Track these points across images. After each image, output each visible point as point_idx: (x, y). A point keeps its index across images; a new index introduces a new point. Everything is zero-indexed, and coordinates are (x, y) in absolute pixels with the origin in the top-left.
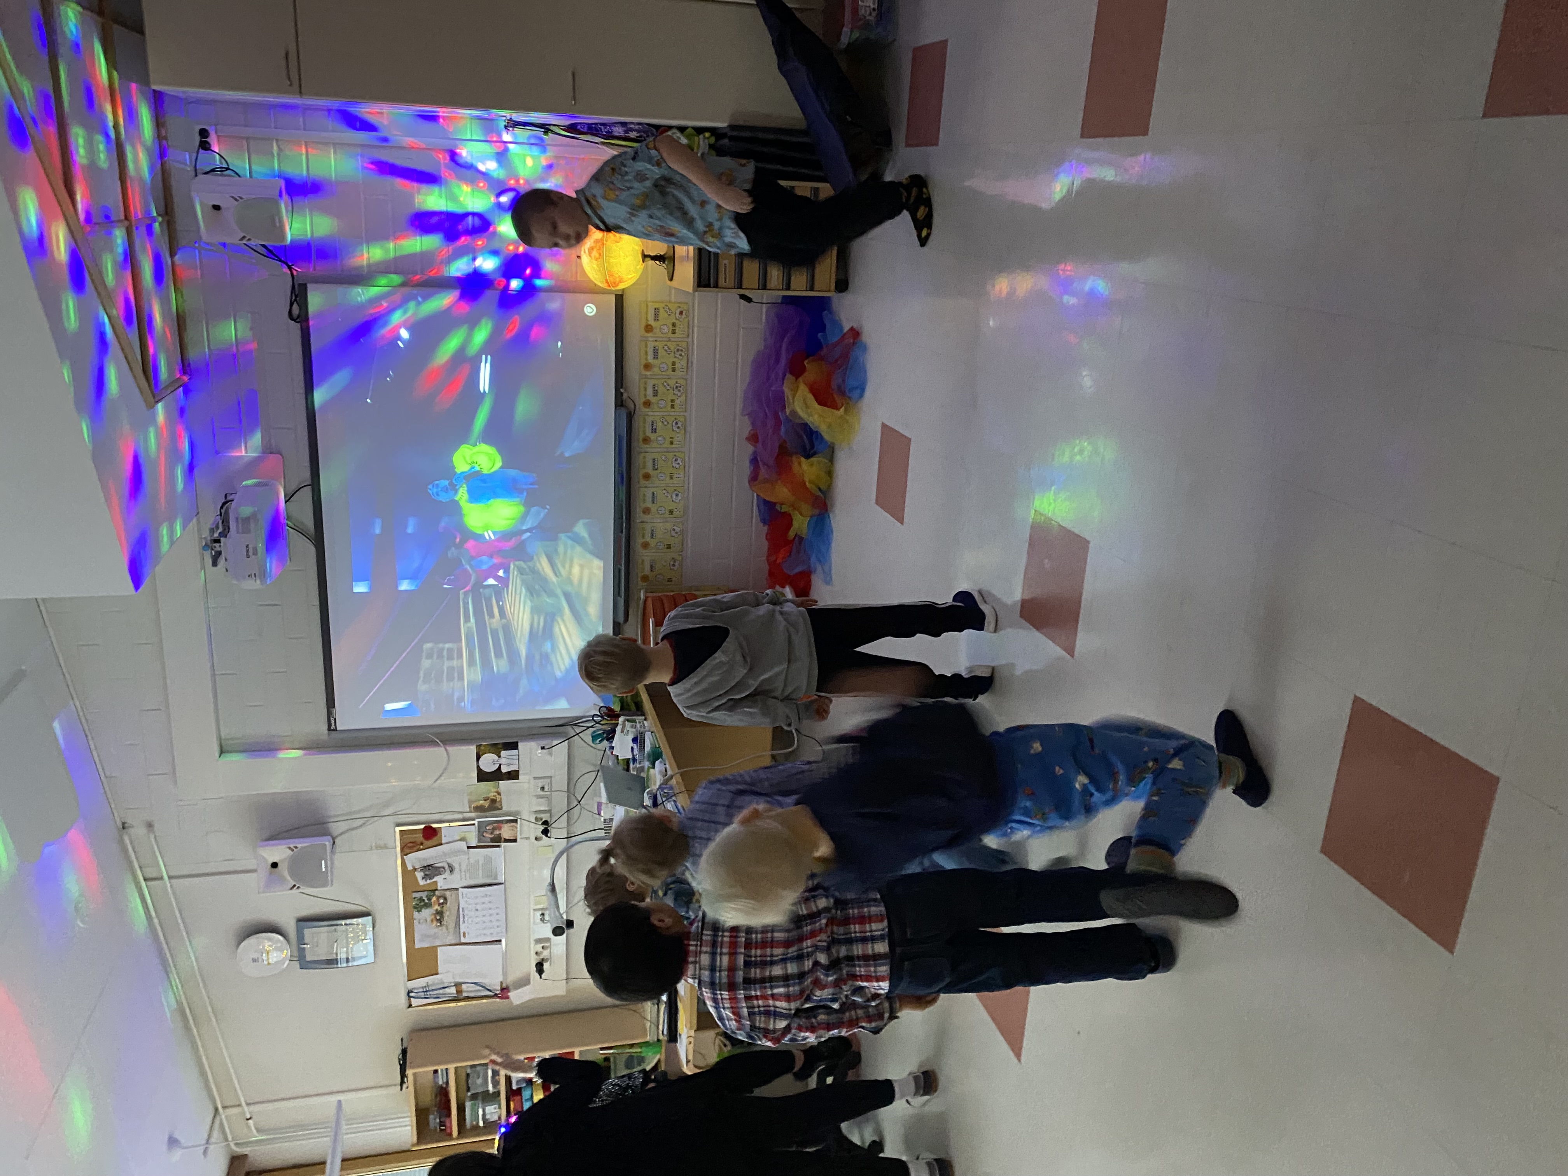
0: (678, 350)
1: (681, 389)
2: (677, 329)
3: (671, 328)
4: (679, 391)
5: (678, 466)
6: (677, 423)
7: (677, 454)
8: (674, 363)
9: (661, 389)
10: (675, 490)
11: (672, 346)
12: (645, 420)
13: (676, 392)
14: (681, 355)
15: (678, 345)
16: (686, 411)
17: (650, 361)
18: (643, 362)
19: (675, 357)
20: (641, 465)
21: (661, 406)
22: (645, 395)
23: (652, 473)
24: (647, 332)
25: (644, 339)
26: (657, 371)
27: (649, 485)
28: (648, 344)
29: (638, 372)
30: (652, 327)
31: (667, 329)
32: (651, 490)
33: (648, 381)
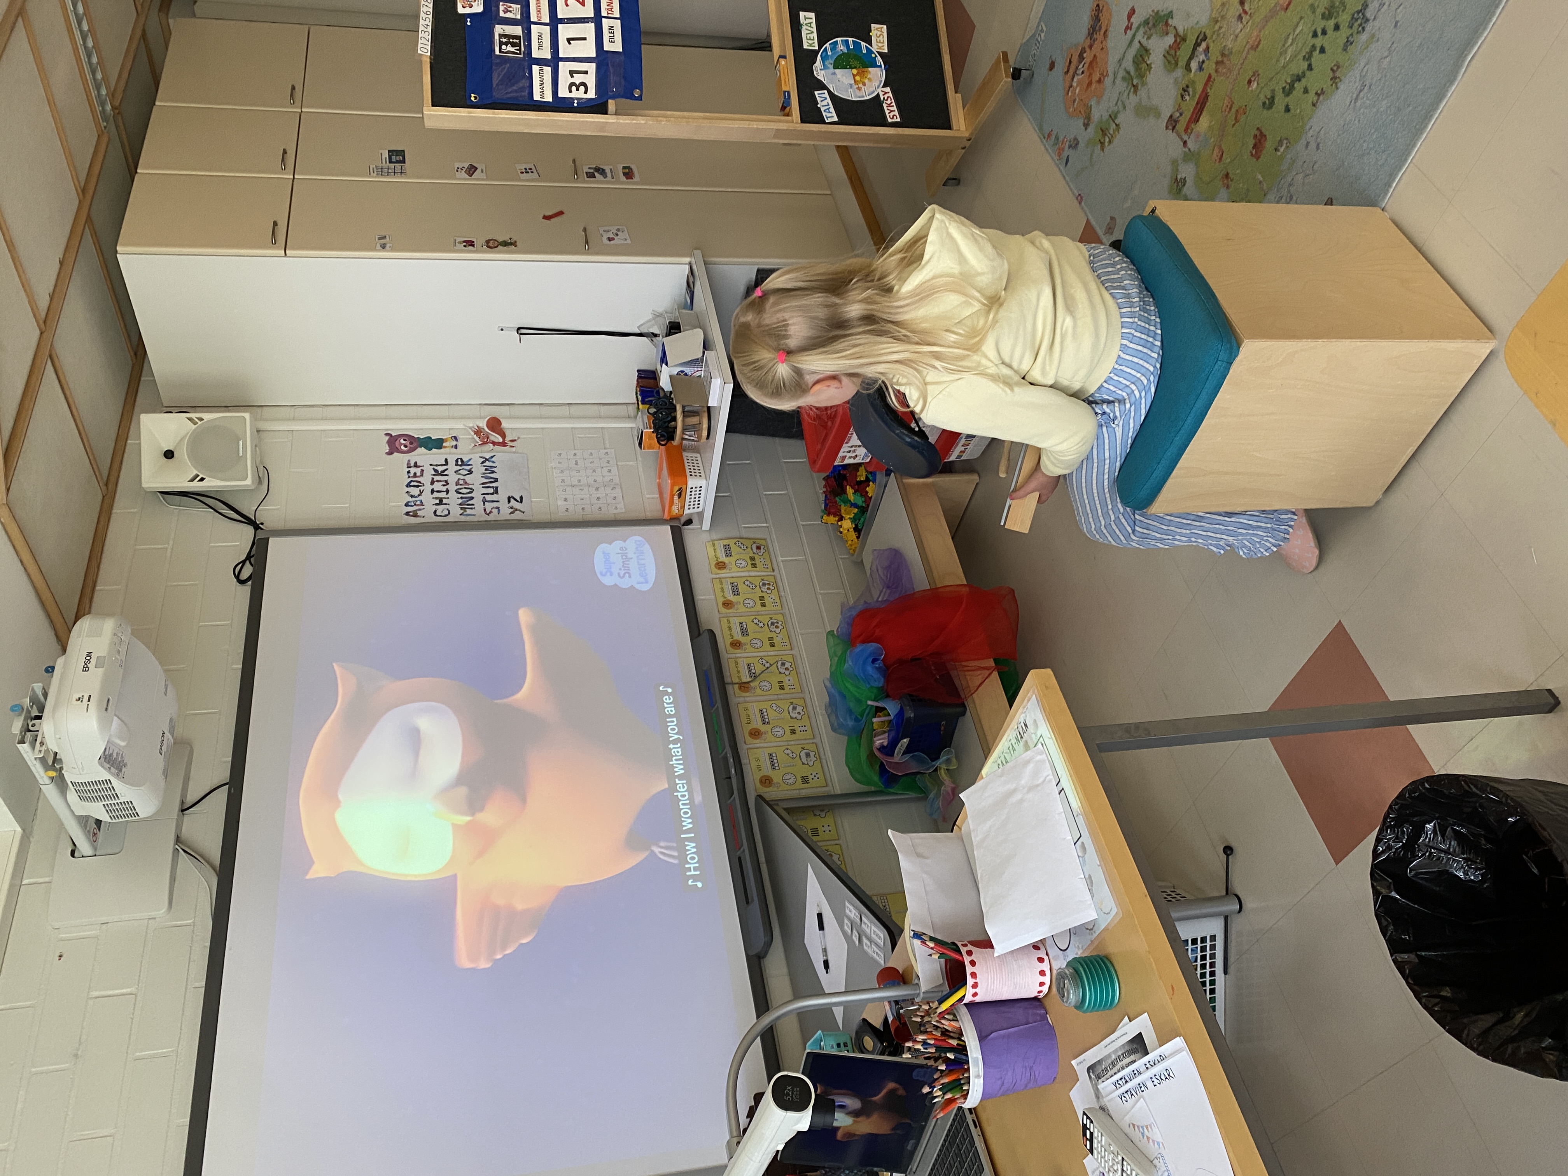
0: (764, 584)
1: (779, 625)
2: (757, 562)
3: (750, 563)
4: (777, 627)
5: (799, 717)
6: (783, 664)
7: (795, 701)
8: (762, 598)
9: (751, 627)
10: (803, 748)
11: (757, 581)
12: (738, 663)
13: (773, 628)
14: (768, 589)
15: (763, 580)
16: (791, 650)
17: (729, 598)
18: (721, 600)
19: (762, 591)
20: (744, 719)
21: (756, 646)
22: (731, 635)
23: (763, 728)
24: (720, 569)
25: (718, 576)
26: (741, 609)
27: (762, 745)
28: (724, 581)
29: (717, 612)
30: (724, 563)
31: (744, 564)
32: (767, 752)
33: (732, 619)
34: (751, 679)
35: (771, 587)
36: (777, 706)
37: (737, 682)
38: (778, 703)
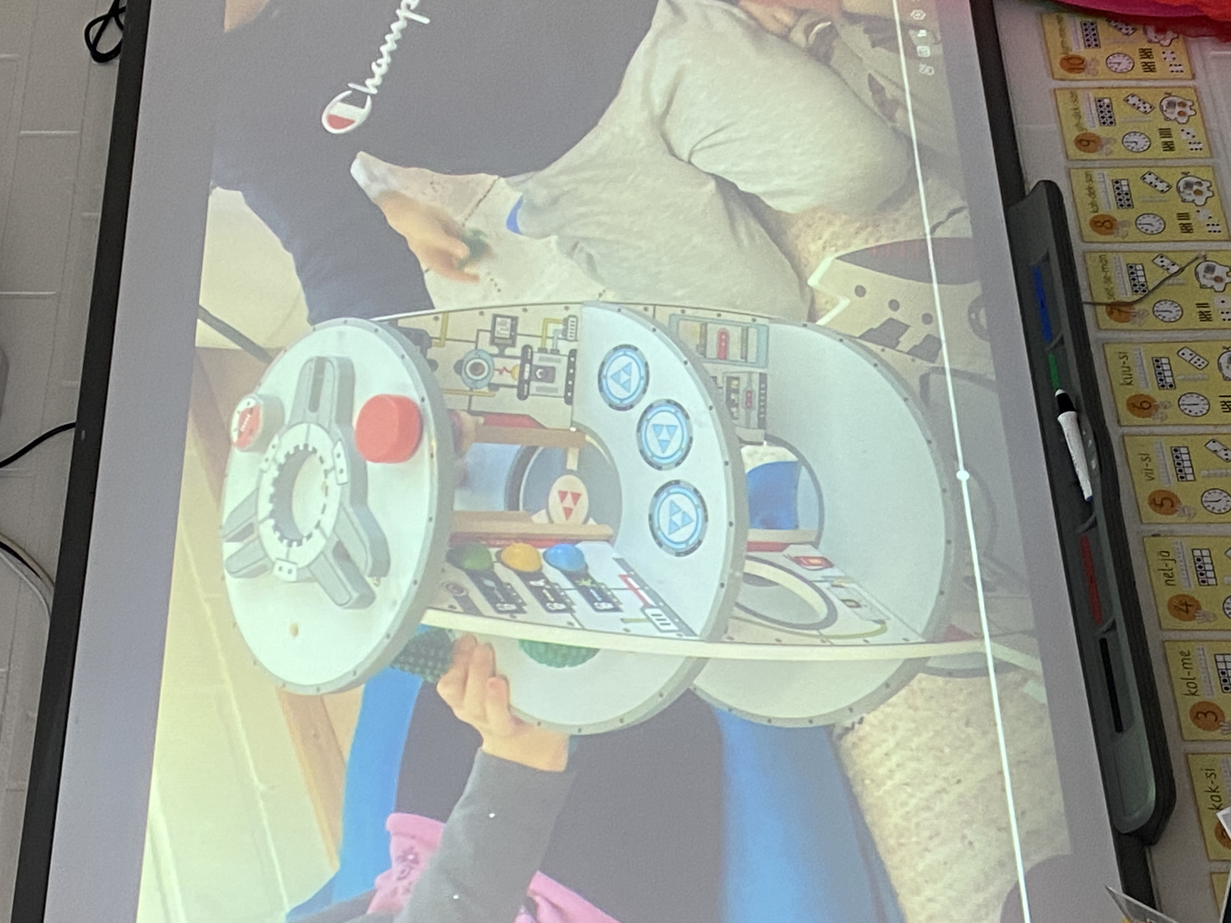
0: (1171, 105)
1: (1203, 188)
2: (1156, 60)
3: (1139, 62)
4: (1198, 193)
8: (1165, 133)
9: (1138, 191)
11: (1154, 98)
12: (1106, 262)
13: (1189, 195)
14: (1181, 114)
15: (1170, 95)
17: (1091, 130)
18: (1072, 134)
19: (1167, 119)
20: (1118, 378)
21: (1150, 228)
22: (1093, 204)
23: (1159, 396)
24: (1071, 70)
25: (1066, 85)
26: (1118, 151)
27: (1156, 430)
28: (1080, 93)
29: (1062, 157)
30: (1083, 61)
31: (1125, 64)
32: (1167, 445)
33: (1096, 174)
34: (1136, 297)
35: (1187, 110)
36: (1194, 353)
37: (1106, 300)
38: (1195, 346)
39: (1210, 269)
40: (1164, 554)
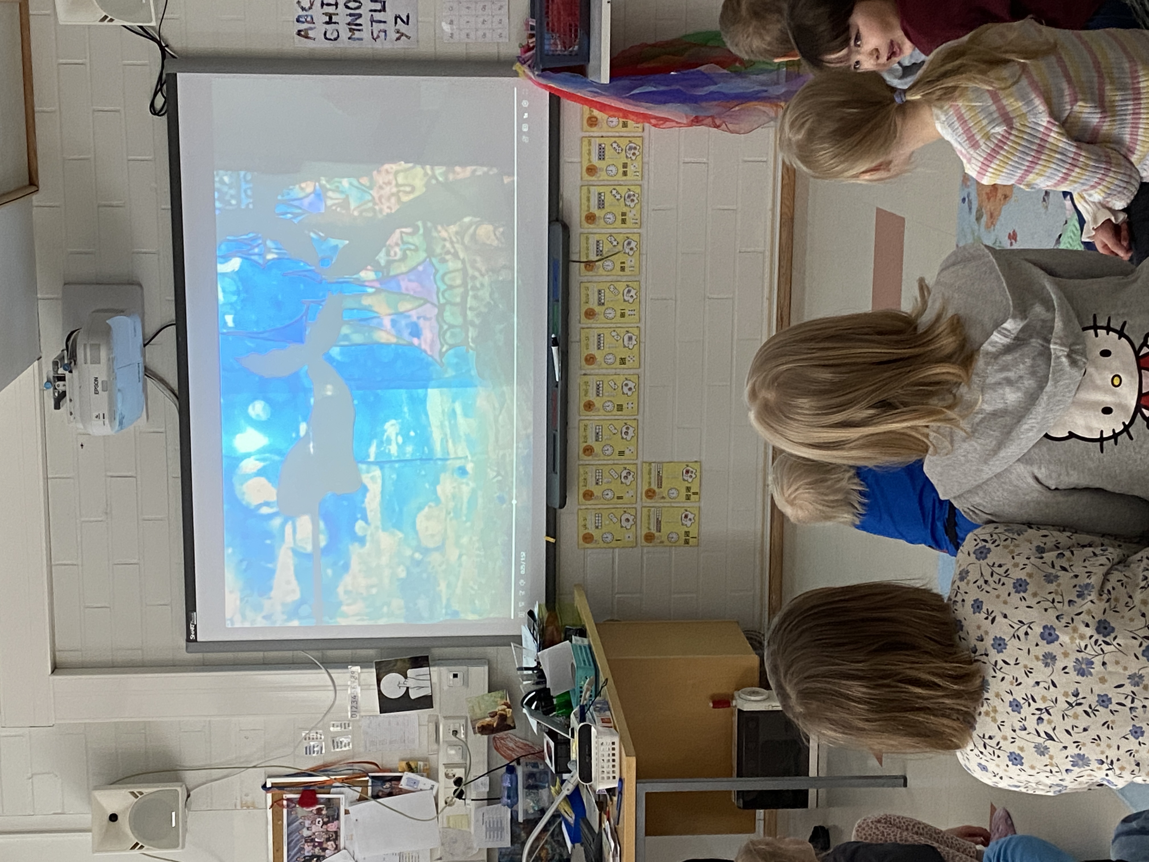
0: (631, 148)
1: (635, 198)
2: (629, 120)
3: (621, 121)
4: (633, 200)
5: (631, 300)
7: (631, 284)
8: (625, 166)
9: (608, 199)
10: (628, 332)
11: (624, 143)
12: (587, 239)
13: (628, 202)
14: (634, 154)
15: (630, 142)
16: (640, 227)
17: (594, 163)
18: (585, 165)
19: (627, 157)
20: (583, 299)
21: (609, 220)
22: (587, 207)
23: (597, 309)
24: (591, 125)
25: (587, 134)
26: (603, 175)
27: (593, 326)
28: (592, 140)
29: (579, 178)
30: (597, 120)
31: (615, 123)
32: (596, 332)
33: (592, 189)
34: (597, 258)
35: (636, 152)
36: (615, 288)
37: (585, 260)
38: (615, 284)
39: (629, 243)
40: (586, 383)
